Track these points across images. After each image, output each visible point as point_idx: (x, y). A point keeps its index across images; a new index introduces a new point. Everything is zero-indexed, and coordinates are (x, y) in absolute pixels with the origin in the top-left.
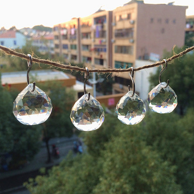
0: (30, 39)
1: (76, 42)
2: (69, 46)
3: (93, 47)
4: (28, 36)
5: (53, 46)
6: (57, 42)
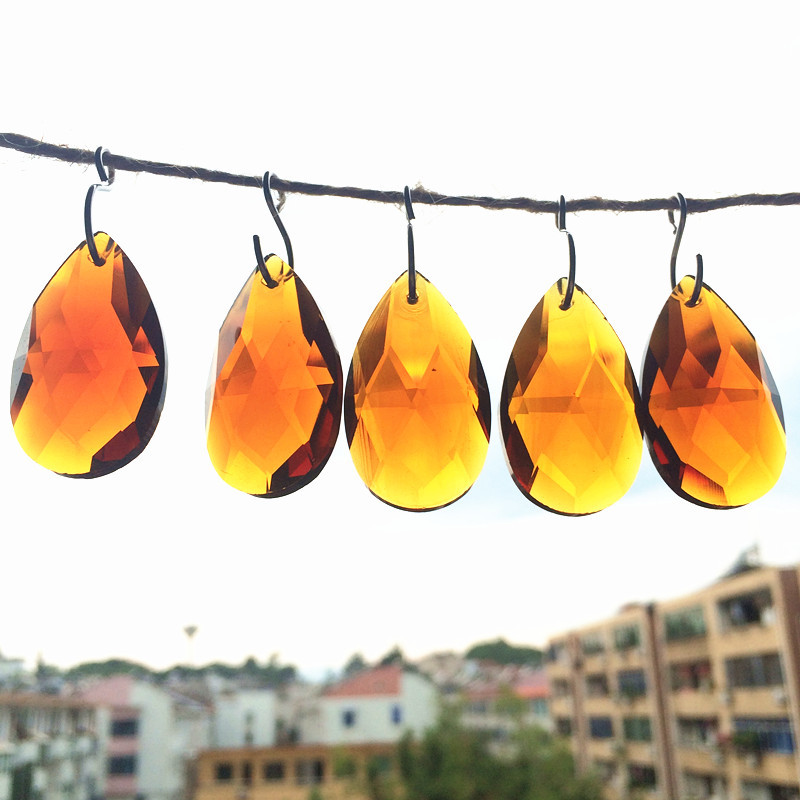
0: (453, 699)
1: (647, 707)
2: (618, 727)
3: (727, 727)
4: (449, 688)
5: (547, 724)
6: (563, 707)
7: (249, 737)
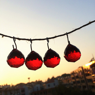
2: (81, 82)
3: (93, 80)
5: (72, 83)
6: (74, 80)
7: (38, 90)
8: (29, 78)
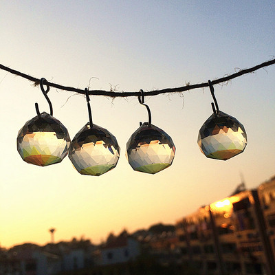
0: (145, 246)
2: (202, 250)
3: (239, 246)
5: (178, 251)
6: (183, 244)
7: (76, 266)
8: (52, 231)
